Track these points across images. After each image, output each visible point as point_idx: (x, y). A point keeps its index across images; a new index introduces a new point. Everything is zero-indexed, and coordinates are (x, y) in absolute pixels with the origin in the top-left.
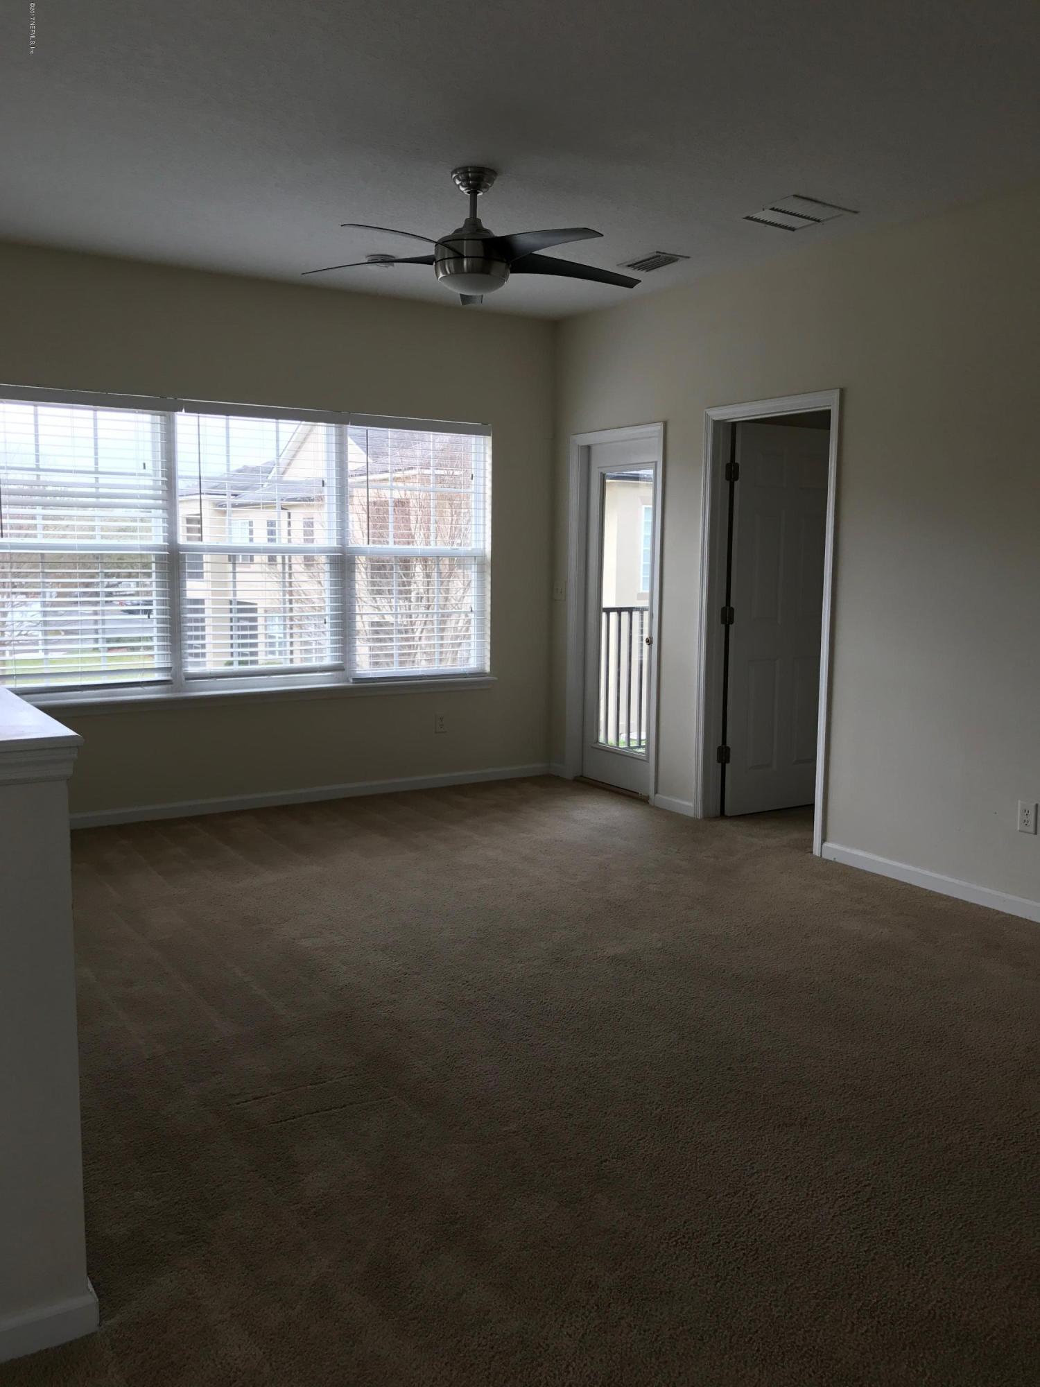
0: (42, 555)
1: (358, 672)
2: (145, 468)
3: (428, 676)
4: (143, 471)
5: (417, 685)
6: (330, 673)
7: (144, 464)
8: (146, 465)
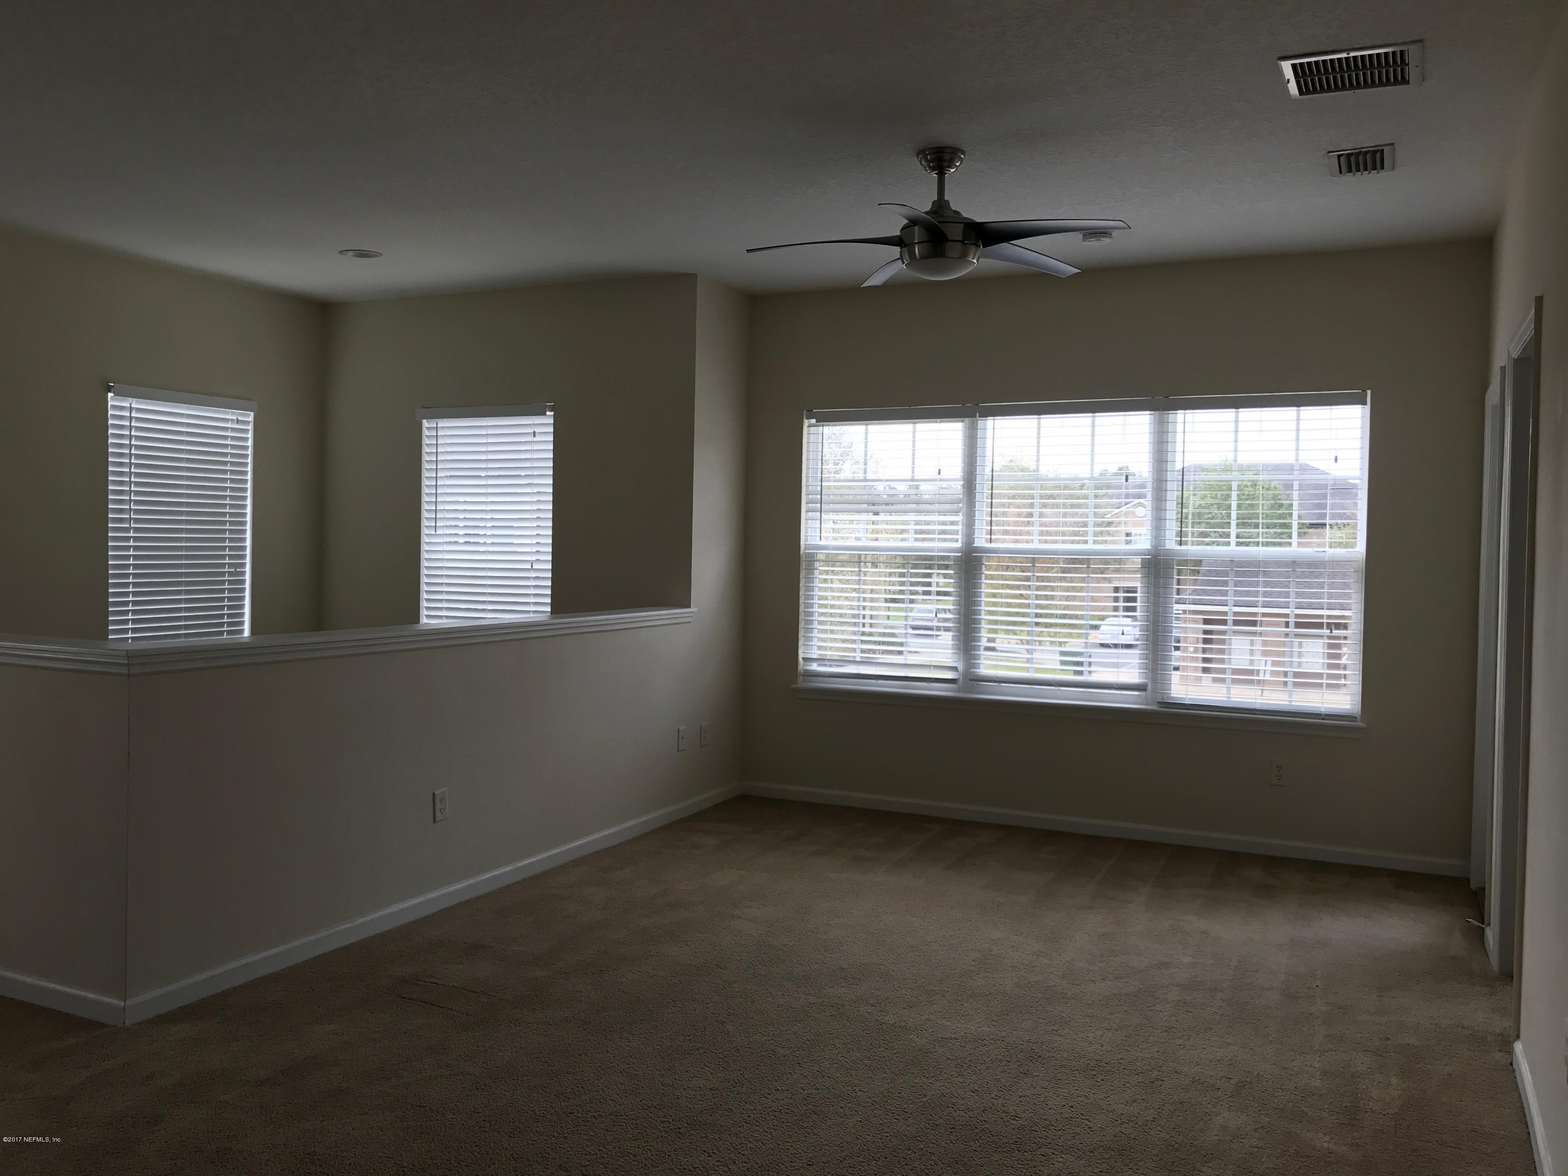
0: (860, 555)
1: (1172, 695)
2: (939, 473)
3: (1261, 710)
4: (938, 477)
5: (1244, 720)
6: (1136, 693)
7: (940, 470)
8: (941, 472)
